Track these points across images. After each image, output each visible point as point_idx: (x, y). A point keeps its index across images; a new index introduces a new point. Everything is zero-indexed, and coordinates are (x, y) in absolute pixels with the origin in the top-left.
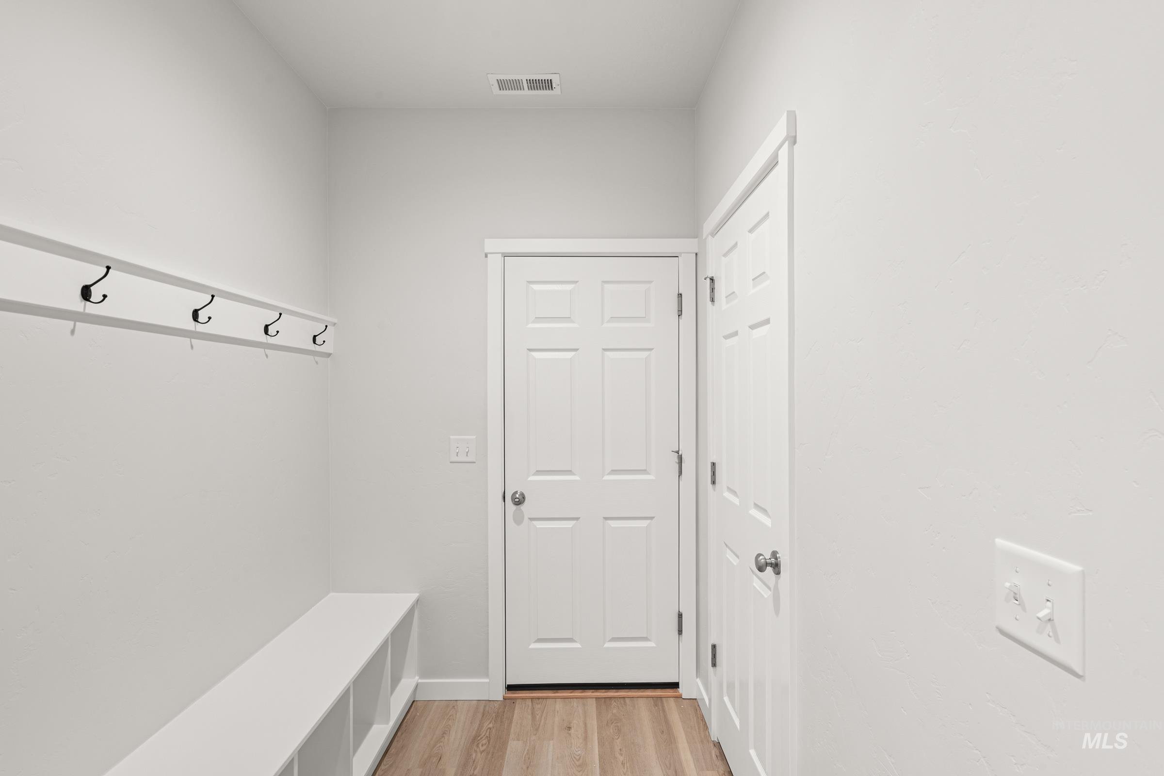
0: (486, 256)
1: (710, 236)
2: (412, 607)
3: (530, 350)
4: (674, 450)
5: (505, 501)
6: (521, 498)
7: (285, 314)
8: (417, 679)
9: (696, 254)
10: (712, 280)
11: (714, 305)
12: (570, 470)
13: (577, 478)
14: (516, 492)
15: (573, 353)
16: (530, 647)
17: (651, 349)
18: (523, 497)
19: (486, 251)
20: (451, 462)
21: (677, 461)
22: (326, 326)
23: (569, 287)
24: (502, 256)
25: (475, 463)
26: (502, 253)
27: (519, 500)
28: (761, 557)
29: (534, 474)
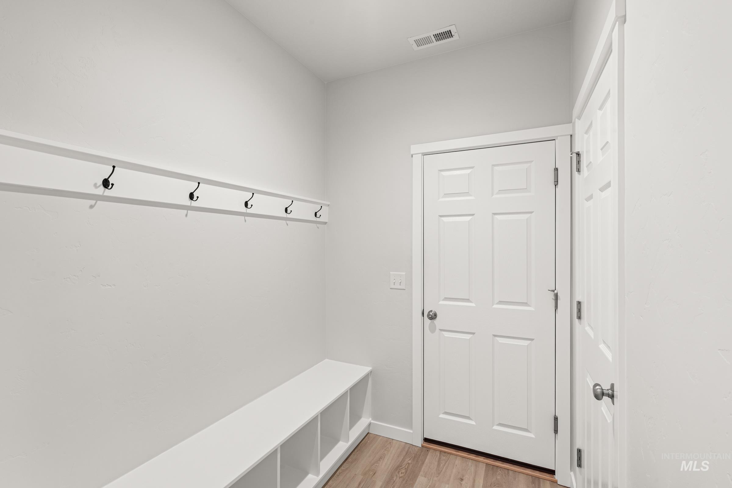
0: (412, 157)
1: (576, 119)
2: (368, 374)
3: (441, 216)
4: (550, 290)
5: (423, 316)
6: (433, 315)
7: (295, 200)
8: (370, 420)
9: (571, 136)
10: (578, 154)
11: (580, 175)
12: (468, 298)
13: (473, 305)
14: (431, 311)
15: (470, 217)
16: (440, 416)
17: (532, 212)
18: (435, 315)
19: (412, 153)
20: (391, 289)
21: (554, 298)
22: (321, 207)
23: (468, 171)
24: (422, 155)
25: (405, 290)
26: (422, 153)
27: (433, 317)
28: (598, 387)
29: (443, 300)
